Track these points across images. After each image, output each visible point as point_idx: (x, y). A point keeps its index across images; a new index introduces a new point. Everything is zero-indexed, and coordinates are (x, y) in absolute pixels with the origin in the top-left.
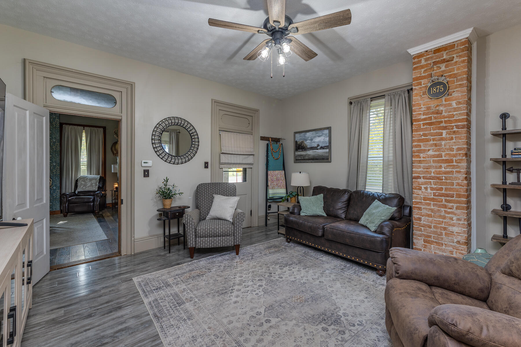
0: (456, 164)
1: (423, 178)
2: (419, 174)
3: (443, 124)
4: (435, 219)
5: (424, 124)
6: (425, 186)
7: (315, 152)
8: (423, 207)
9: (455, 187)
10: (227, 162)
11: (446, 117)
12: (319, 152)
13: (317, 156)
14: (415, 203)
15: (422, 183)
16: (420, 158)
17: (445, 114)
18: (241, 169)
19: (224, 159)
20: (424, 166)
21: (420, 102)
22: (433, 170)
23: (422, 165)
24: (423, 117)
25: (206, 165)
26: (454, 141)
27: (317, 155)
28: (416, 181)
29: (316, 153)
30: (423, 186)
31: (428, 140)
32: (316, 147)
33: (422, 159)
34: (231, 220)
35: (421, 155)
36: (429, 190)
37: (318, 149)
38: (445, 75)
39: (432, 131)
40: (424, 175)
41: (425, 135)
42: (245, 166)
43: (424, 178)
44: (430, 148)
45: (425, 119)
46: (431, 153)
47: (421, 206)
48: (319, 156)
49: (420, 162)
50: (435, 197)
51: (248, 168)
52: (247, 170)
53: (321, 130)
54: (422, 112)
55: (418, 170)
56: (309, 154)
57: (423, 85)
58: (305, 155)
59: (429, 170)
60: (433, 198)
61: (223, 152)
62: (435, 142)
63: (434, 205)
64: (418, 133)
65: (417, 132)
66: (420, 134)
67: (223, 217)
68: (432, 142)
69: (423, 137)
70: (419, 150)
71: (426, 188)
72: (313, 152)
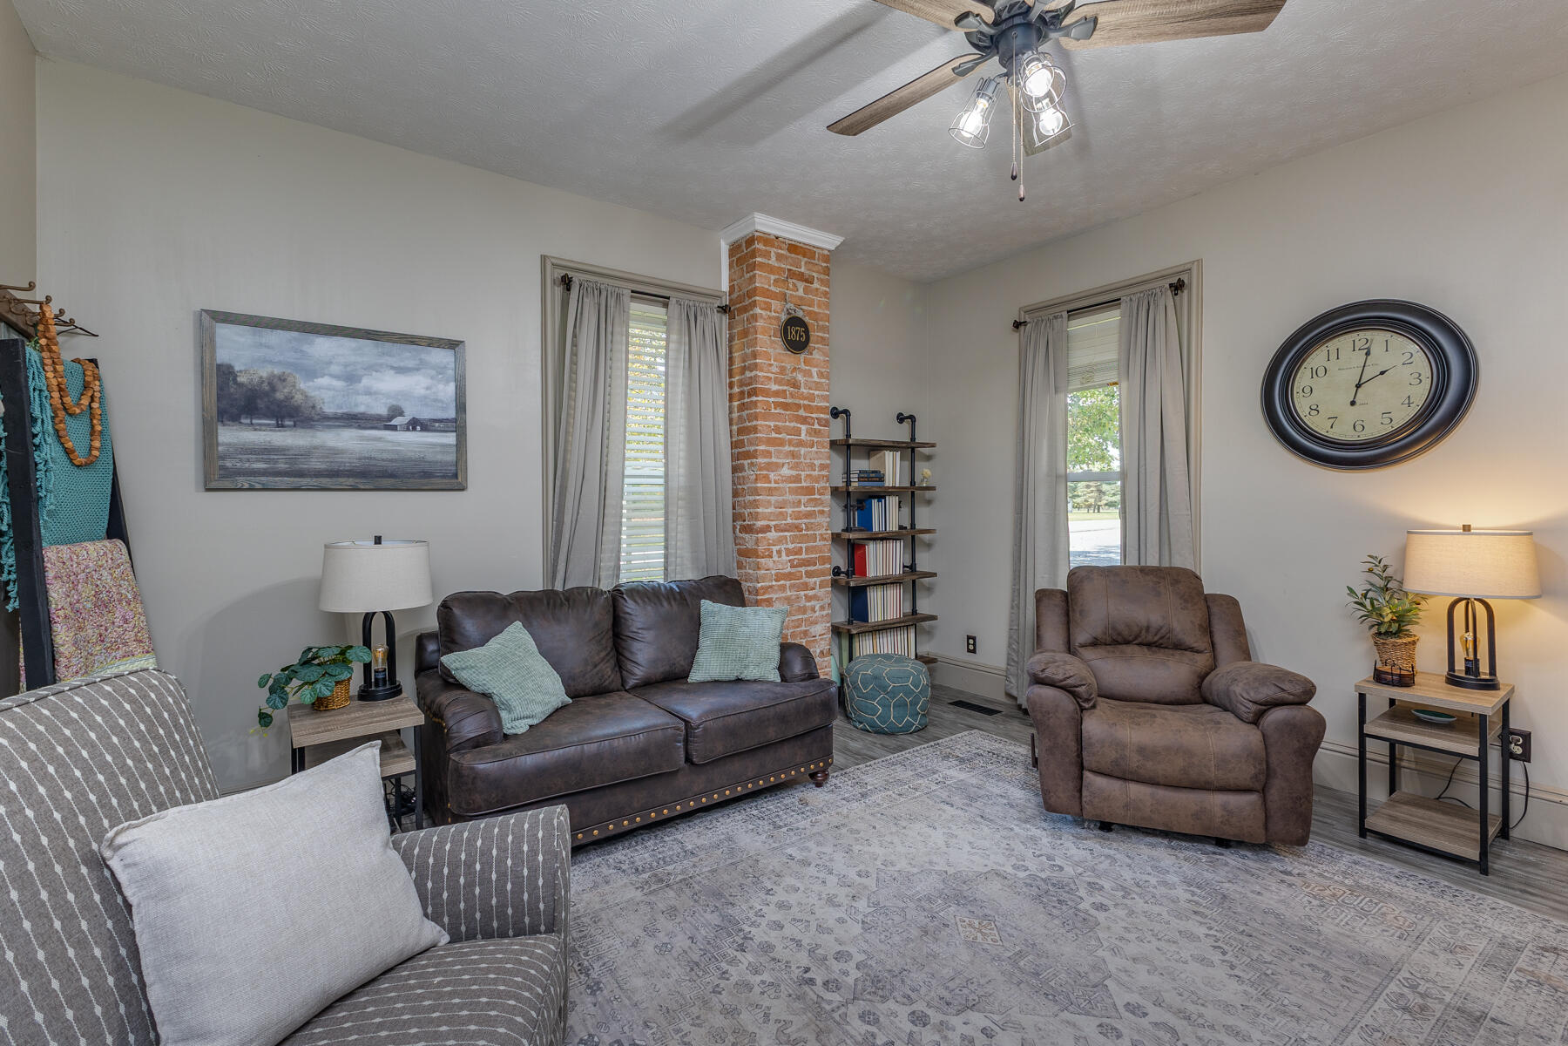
0: (819, 497)
1: (776, 531)
2: (769, 520)
3: (802, 412)
4: (793, 618)
5: (777, 405)
6: (778, 547)
7: (379, 439)
8: (774, 596)
9: (818, 543)
11: (805, 399)
12: (399, 444)
13: (391, 460)
14: (762, 591)
15: (773, 541)
16: (770, 482)
17: (804, 391)
20: (776, 501)
21: (770, 350)
22: (790, 511)
23: (773, 499)
24: (775, 387)
26: (815, 449)
27: (385, 456)
28: (764, 538)
29: (380, 445)
30: (775, 549)
31: (781, 443)
32: (379, 418)
33: (773, 485)
35: (772, 476)
36: (784, 557)
37: (394, 428)
38: (803, 307)
39: (787, 424)
40: (777, 522)
41: (777, 430)
43: (778, 529)
44: (784, 461)
45: (777, 394)
46: (786, 471)
47: (770, 596)
48: (403, 461)
49: (770, 491)
50: (793, 570)
53: (413, 343)
54: (772, 376)
55: (766, 511)
56: (331, 449)
57: (773, 314)
58: (307, 453)
59: (784, 510)
60: (790, 573)
62: (792, 449)
63: (792, 586)
64: (767, 423)
65: (765, 420)
66: (770, 426)
68: (787, 448)
69: (774, 435)
70: (769, 464)
71: (779, 552)
72: (362, 438)
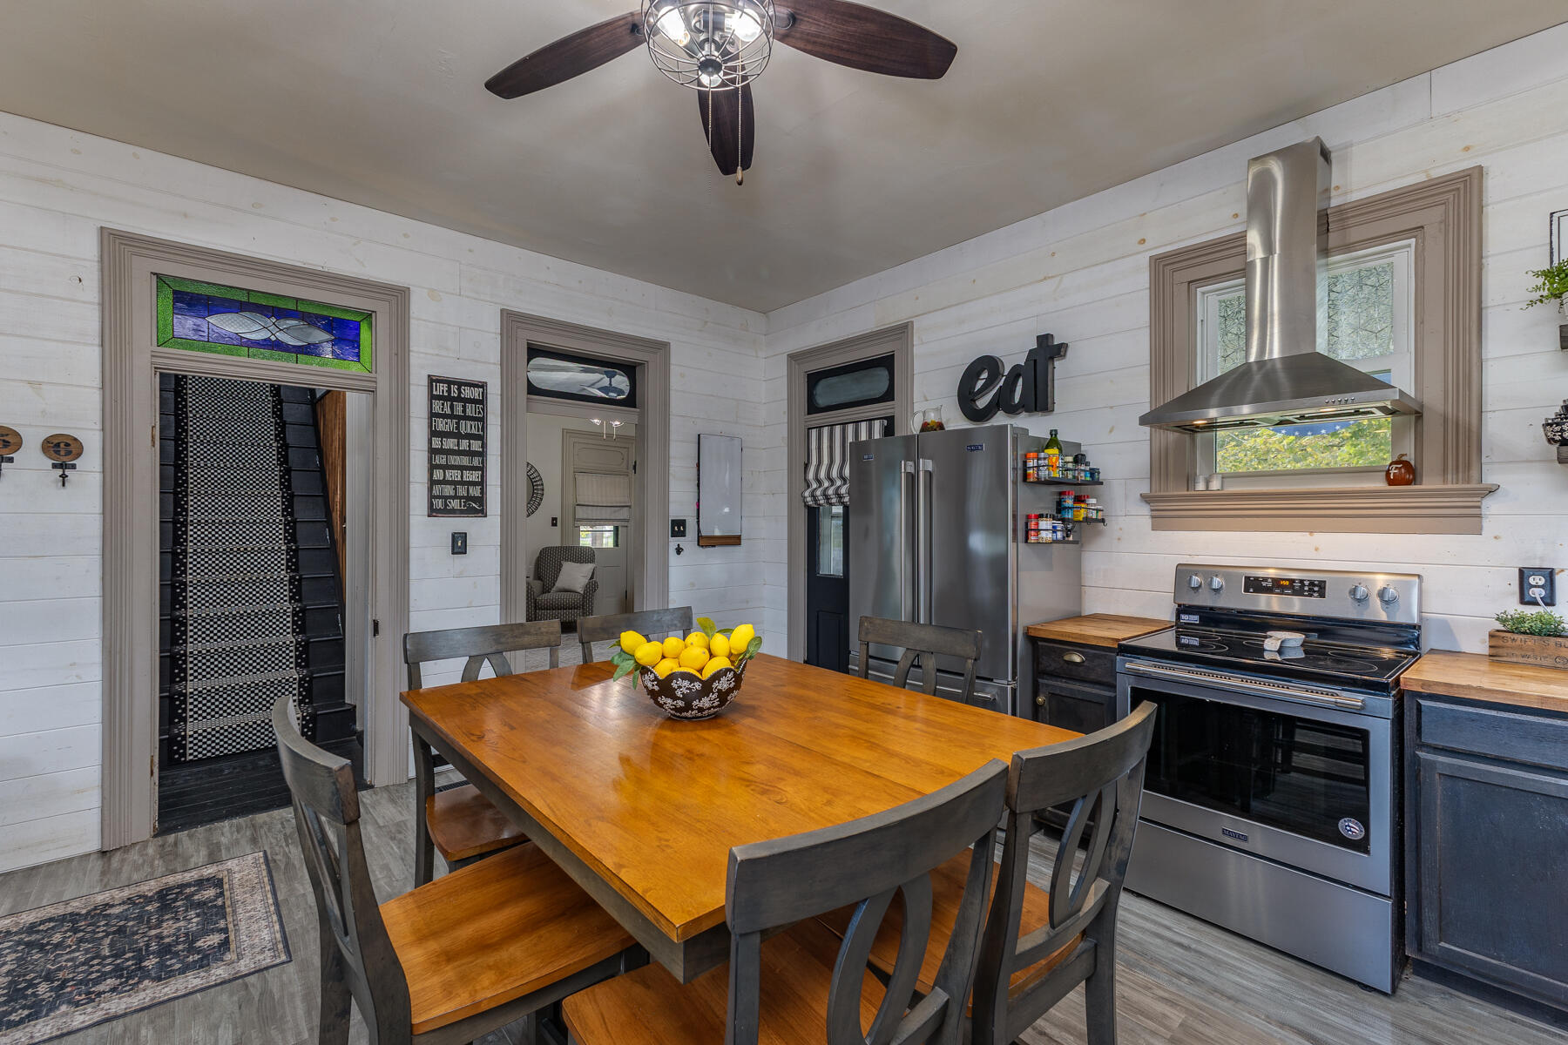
10: (585, 517)
18: (611, 528)
19: (581, 513)
25: (554, 522)
34: (582, 592)
42: (617, 524)
51: (623, 526)
52: (620, 529)
61: (578, 503)
67: (573, 589)
